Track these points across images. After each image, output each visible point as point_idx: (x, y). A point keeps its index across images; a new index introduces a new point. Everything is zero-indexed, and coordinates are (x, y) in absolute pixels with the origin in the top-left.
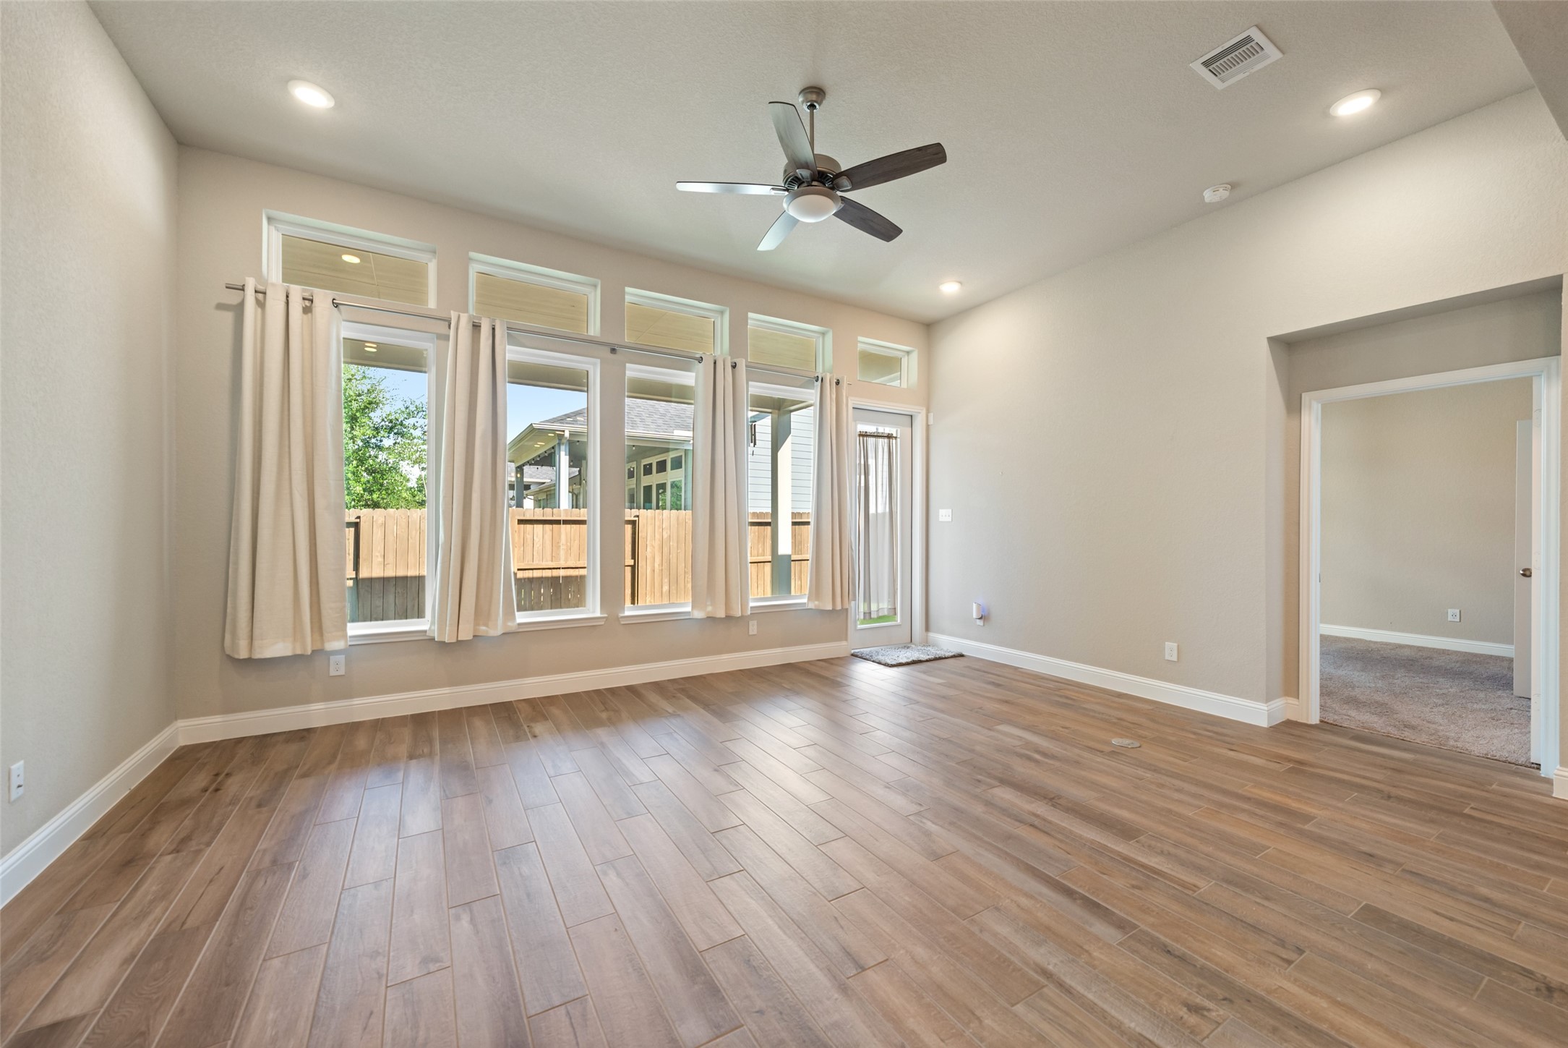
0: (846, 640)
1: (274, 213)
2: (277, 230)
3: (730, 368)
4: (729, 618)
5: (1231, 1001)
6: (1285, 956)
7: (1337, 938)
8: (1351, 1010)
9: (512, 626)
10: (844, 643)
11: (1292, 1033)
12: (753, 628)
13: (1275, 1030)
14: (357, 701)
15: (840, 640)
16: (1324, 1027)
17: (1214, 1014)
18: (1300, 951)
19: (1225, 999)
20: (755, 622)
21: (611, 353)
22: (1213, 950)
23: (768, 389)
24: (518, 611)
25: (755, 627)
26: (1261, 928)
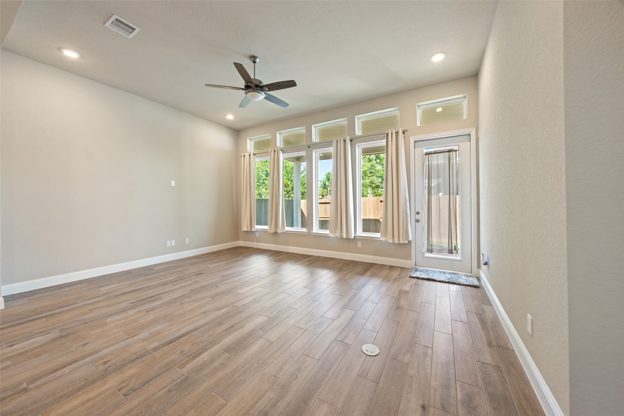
0: (411, 260)
1: (251, 138)
2: (253, 141)
3: (349, 141)
4: (347, 239)
5: (105, 371)
6: (123, 389)
7: (130, 411)
8: (83, 404)
9: (284, 231)
10: (409, 261)
11: (83, 383)
12: (359, 245)
13: (86, 380)
14: (260, 244)
15: (408, 259)
16: (80, 393)
17: (101, 366)
18: (125, 395)
19: (107, 369)
20: (360, 242)
21: (309, 148)
22: (135, 369)
23: (366, 144)
24: (286, 226)
25: (360, 244)
26: (146, 385)
